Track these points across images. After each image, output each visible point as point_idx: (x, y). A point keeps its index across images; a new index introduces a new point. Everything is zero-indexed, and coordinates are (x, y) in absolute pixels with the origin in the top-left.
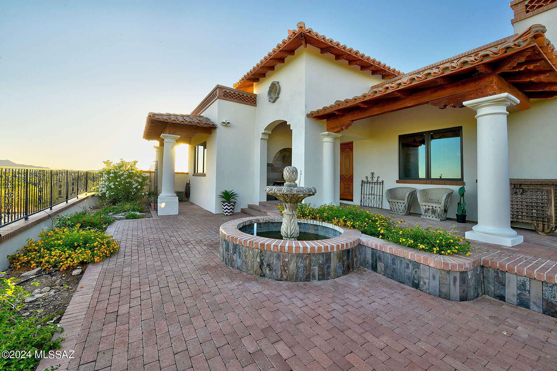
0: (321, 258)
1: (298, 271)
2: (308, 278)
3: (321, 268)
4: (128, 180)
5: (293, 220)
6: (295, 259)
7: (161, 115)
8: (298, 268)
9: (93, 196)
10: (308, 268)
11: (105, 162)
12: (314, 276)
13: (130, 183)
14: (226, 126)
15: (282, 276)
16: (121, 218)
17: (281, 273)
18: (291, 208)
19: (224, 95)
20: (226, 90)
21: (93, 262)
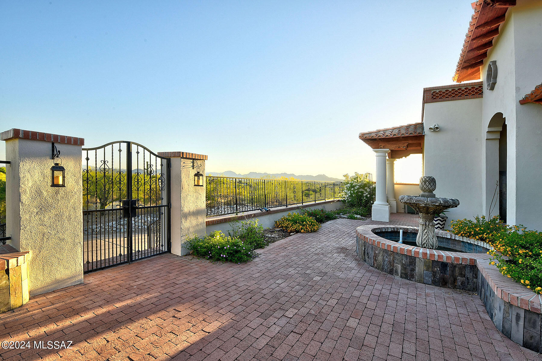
0: (404, 259)
1: (383, 263)
2: (392, 272)
3: (404, 267)
4: (361, 190)
5: (426, 231)
6: (382, 252)
7: (371, 133)
8: (384, 260)
9: (339, 201)
10: (391, 263)
11: (344, 176)
12: (396, 272)
13: (362, 192)
14: (434, 131)
15: (374, 264)
16: (344, 217)
17: (373, 262)
18: (424, 218)
19: (432, 97)
20: (435, 91)
21: (300, 232)
